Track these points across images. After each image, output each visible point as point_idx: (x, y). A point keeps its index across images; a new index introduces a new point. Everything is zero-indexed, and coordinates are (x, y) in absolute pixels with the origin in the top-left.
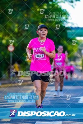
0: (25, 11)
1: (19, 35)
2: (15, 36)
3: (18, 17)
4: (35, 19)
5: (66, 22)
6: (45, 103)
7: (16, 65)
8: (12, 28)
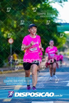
0: (22, 10)
1: (17, 30)
2: (14, 30)
3: (17, 15)
4: (30, 17)
5: (56, 19)
6: (39, 86)
7: (15, 55)
8: (12, 24)
